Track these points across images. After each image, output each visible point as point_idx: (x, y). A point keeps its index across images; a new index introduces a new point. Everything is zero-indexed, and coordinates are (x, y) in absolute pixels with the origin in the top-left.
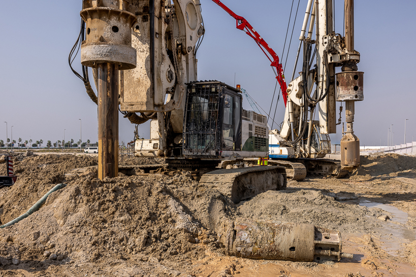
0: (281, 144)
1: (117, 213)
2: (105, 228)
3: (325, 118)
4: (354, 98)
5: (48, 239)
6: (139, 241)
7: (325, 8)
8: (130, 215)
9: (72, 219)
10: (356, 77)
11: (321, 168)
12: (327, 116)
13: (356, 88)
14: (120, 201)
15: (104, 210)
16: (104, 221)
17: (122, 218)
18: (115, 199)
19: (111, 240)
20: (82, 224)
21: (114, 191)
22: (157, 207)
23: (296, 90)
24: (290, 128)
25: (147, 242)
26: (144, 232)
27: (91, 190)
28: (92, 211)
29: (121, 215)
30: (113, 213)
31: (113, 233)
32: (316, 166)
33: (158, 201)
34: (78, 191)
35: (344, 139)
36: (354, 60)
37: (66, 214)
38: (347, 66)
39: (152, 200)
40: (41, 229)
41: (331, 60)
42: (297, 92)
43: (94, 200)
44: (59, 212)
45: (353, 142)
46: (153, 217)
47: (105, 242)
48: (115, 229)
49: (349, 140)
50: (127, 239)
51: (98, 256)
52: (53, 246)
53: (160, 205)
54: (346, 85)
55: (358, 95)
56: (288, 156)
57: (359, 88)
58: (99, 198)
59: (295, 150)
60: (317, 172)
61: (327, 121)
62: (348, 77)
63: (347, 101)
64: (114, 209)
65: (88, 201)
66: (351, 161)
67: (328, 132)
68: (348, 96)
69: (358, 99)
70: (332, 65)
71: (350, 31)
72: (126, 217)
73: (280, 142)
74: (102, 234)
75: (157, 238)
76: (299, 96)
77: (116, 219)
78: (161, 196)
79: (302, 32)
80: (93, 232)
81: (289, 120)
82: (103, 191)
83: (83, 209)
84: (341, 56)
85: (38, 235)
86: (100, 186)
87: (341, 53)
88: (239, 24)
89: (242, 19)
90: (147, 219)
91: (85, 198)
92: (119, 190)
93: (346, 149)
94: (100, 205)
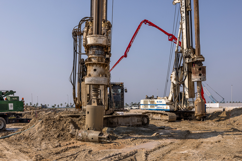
0: (167, 104)
1: (52, 128)
2: (48, 132)
3: (188, 90)
4: (199, 80)
5: (32, 135)
6: (56, 136)
7: (186, 35)
8: (56, 129)
9: (40, 129)
10: (200, 69)
11: (191, 116)
12: (189, 90)
13: (200, 75)
14: (54, 125)
15: (49, 127)
16: (48, 130)
17: (54, 130)
18: (53, 124)
19: (48, 135)
20: (42, 131)
21: (53, 122)
22: (66, 127)
23: (174, 77)
24: (172, 96)
25: (58, 136)
26: (58, 134)
27: (47, 121)
28: (46, 127)
29: (53, 129)
30: (51, 128)
31: (49, 134)
32: (189, 115)
33: (67, 125)
34: (43, 122)
35: (196, 101)
36: (199, 60)
37: (38, 128)
38: (196, 64)
39: (65, 125)
40: (31, 132)
41: (188, 61)
42: (175, 78)
43: (47, 124)
44: (37, 128)
45: (200, 102)
46: (63, 130)
47: (46, 136)
48: (51, 133)
49: (198, 101)
50: (53, 136)
51: (43, 139)
52: (33, 136)
53: (67, 126)
54: (195, 73)
55: (201, 78)
56: (170, 110)
57: (202, 74)
58: (48, 124)
59: (174, 107)
60: (190, 118)
61: (189, 92)
62: (196, 69)
63: (198, 82)
64: (51, 127)
65: (45, 124)
66: (199, 112)
67: (189, 98)
68: (196, 79)
69: (202, 80)
70: (192, 63)
71: (198, 46)
72: (55, 129)
73: (166, 103)
74: (46, 134)
75: (62, 136)
76: (175, 79)
77: (52, 130)
78: (69, 123)
79: (176, 48)
80: (44, 133)
81: (172, 92)
82: (50, 122)
83: (43, 127)
84: (192, 59)
85: (30, 133)
86: (50, 120)
87: (193, 57)
88: (170, 38)
89: (172, 35)
90: (61, 130)
91: (44, 124)
92: (55, 121)
93: (196, 106)
94: (48, 126)
